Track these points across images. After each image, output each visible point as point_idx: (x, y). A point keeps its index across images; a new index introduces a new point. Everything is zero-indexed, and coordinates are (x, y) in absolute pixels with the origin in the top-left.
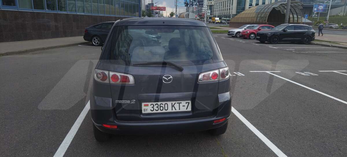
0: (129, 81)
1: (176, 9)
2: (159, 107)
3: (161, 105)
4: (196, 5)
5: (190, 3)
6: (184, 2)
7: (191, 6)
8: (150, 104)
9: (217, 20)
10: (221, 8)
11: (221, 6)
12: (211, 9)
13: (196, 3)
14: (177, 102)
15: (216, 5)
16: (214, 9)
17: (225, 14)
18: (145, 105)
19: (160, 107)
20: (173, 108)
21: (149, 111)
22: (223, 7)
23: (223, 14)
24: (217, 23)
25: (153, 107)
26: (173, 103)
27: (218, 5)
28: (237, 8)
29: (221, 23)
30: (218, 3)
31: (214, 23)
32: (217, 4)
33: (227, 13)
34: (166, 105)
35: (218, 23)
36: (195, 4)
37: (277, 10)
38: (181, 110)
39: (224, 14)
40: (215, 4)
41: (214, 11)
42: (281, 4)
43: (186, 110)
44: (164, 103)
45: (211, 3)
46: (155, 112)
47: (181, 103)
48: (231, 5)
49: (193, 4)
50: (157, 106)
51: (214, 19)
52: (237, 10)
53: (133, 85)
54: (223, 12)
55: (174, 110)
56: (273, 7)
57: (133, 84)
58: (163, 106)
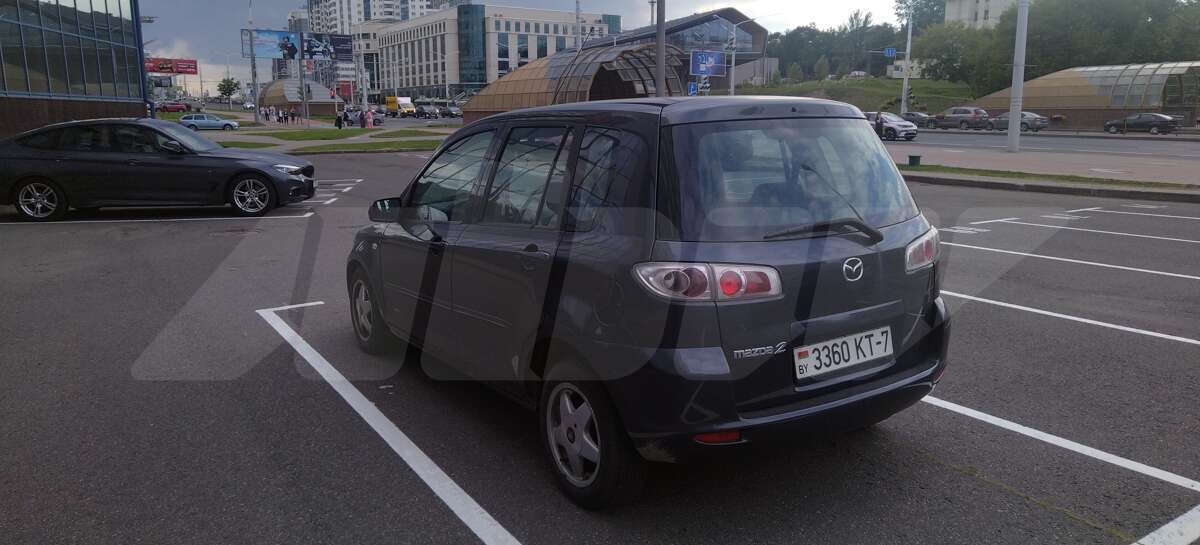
0: (769, 289)
1: (254, 67)
2: (831, 355)
3: (835, 349)
4: (323, 52)
5: (302, 47)
6: (278, 41)
7: (307, 57)
8: (809, 349)
9: (405, 105)
10: (407, 63)
11: (406, 56)
12: (369, 67)
13: (326, 47)
14: (863, 334)
15: (388, 54)
16: (383, 66)
17: (421, 83)
18: (801, 355)
19: (834, 353)
20: (860, 351)
21: (811, 372)
22: (413, 62)
23: (414, 83)
24: (404, 115)
25: (818, 358)
26: (858, 336)
27: (394, 54)
28: (460, 63)
29: (420, 114)
30: (393, 46)
31: (394, 114)
32: (390, 49)
33: (429, 82)
34: (844, 346)
35: (409, 114)
36: (321, 49)
37: (608, 69)
38: (875, 356)
39: (418, 84)
40: (382, 49)
41: (383, 73)
42: (624, 52)
43: (884, 354)
44: (839, 341)
45: (368, 46)
46: (824, 370)
47: (872, 335)
48: (439, 53)
49: (315, 49)
50: (826, 351)
51: (395, 102)
52: (461, 69)
53: (779, 298)
54: (414, 79)
55: (862, 360)
56: (600, 60)
57: (779, 295)
58: (839, 350)
